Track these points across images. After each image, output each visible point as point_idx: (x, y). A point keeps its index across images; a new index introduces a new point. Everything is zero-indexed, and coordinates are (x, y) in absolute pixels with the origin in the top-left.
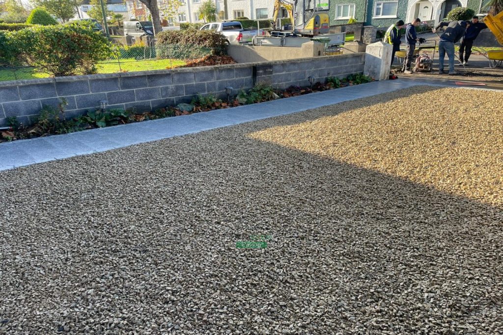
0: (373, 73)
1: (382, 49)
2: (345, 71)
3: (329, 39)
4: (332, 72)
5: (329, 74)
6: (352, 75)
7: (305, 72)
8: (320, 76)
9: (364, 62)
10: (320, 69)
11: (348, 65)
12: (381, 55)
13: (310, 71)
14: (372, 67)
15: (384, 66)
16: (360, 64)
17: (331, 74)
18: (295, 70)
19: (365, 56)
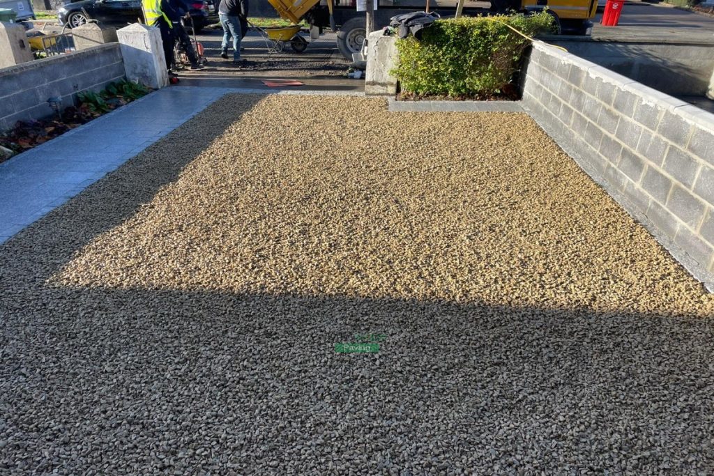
0: (144, 76)
1: (147, 37)
2: (98, 77)
3: (12, 11)
4: (80, 83)
5: (76, 87)
6: (113, 83)
7: (34, 92)
8: (62, 95)
9: (122, 59)
10: (57, 80)
11: (100, 68)
12: (149, 46)
13: (43, 88)
14: (139, 66)
15: (159, 64)
16: (116, 63)
17: (80, 86)
18: (15, 89)
19: (120, 49)
